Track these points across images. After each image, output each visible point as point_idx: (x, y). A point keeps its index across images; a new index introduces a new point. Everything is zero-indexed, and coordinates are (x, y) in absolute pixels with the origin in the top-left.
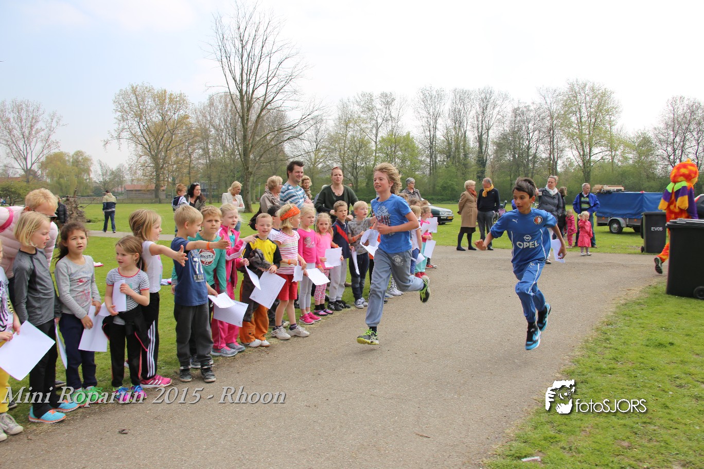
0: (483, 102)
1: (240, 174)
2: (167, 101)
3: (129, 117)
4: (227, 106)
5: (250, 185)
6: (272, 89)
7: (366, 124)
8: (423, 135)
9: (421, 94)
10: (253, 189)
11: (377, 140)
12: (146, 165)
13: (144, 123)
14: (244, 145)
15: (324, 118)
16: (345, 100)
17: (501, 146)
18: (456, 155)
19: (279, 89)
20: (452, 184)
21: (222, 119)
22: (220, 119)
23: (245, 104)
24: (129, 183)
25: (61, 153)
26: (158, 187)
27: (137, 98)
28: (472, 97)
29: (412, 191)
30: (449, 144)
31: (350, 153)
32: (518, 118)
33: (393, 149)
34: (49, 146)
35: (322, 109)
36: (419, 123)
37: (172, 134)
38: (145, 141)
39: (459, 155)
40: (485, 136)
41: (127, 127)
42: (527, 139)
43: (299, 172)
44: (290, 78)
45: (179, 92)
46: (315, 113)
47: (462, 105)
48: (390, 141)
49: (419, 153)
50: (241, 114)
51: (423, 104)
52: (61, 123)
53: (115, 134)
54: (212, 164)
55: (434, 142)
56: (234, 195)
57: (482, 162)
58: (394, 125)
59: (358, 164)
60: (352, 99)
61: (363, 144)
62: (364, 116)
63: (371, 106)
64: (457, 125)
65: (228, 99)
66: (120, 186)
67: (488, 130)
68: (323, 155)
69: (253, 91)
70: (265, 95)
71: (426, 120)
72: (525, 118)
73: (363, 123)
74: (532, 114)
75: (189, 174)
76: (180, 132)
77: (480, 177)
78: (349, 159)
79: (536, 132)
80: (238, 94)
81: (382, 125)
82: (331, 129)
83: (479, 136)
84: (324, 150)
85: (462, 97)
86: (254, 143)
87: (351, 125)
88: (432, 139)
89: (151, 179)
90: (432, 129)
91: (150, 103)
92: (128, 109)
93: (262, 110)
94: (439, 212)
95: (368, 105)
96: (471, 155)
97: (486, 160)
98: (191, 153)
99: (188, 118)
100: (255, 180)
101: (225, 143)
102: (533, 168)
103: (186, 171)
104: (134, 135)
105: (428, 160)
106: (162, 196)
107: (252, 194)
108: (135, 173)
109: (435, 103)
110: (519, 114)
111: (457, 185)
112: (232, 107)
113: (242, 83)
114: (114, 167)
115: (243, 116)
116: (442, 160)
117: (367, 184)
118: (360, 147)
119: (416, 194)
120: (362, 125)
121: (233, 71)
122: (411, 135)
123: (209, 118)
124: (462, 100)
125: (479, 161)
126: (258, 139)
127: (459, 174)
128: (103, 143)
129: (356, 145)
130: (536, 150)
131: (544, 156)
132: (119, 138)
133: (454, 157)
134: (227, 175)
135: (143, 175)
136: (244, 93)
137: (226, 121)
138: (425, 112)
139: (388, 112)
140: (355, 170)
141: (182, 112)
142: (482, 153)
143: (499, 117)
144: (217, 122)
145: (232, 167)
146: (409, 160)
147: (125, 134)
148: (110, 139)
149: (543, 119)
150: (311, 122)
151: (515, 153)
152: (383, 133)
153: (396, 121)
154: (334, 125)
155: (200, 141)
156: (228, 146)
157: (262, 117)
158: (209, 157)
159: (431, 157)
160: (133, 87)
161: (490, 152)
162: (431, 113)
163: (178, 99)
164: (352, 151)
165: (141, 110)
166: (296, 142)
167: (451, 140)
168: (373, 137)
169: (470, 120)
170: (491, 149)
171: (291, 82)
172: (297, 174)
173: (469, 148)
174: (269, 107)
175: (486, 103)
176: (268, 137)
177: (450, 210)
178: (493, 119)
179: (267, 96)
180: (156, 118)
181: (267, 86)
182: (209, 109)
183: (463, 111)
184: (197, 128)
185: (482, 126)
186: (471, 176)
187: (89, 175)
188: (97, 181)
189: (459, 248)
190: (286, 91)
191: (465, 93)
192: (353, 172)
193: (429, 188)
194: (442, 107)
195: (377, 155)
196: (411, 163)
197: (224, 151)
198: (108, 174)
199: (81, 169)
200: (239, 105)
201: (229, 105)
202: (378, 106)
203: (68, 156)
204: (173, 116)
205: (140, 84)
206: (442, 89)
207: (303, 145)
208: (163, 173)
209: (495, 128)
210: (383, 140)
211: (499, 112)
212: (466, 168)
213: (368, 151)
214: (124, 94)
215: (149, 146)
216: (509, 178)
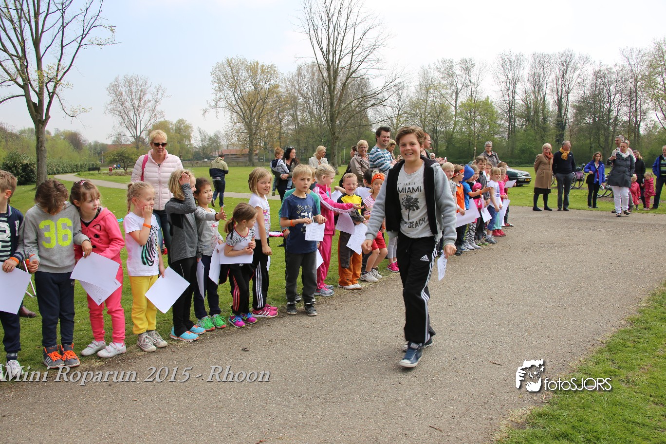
0: (563, 65)
1: (326, 138)
2: (259, 72)
3: (225, 87)
4: (314, 75)
5: (336, 149)
6: (357, 59)
7: (446, 89)
8: (502, 99)
9: (501, 59)
10: (339, 153)
11: (457, 105)
12: (241, 131)
13: (239, 93)
14: (330, 111)
15: (405, 85)
16: (427, 67)
17: (581, 110)
18: (534, 120)
19: (363, 58)
20: (531, 147)
21: (310, 88)
22: (307, 88)
23: (332, 73)
24: (225, 148)
25: (166, 122)
26: (251, 151)
27: (232, 71)
28: (552, 61)
29: (490, 154)
30: (528, 108)
31: (430, 119)
32: (600, 81)
33: (472, 114)
34: (155, 115)
35: (404, 76)
36: (498, 88)
37: (264, 103)
38: (239, 109)
39: (538, 118)
40: (564, 100)
41: (223, 97)
42: (608, 102)
43: (385, 137)
44: (374, 47)
45: (269, 64)
46: (398, 81)
47: (541, 69)
48: (469, 106)
49: (498, 118)
50: (328, 83)
51: (503, 69)
52: (165, 94)
53: (213, 104)
54: (300, 130)
55: (513, 107)
56: (319, 158)
57: (561, 125)
58: (473, 90)
59: (438, 128)
60: (432, 66)
61: (443, 109)
62: (445, 82)
63: (451, 72)
64: (536, 89)
65: (315, 69)
66: (217, 151)
67: (568, 93)
68: (405, 120)
69: (339, 61)
70: (351, 64)
71: (505, 84)
72: (607, 81)
73: (443, 88)
74: (614, 76)
75: (280, 139)
76: (270, 101)
77: (559, 140)
78: (429, 123)
79: (618, 95)
80: (325, 63)
81: (462, 91)
82: (412, 95)
83: (558, 100)
84: (406, 115)
85: (541, 61)
86: (341, 109)
87: (431, 91)
88: (511, 104)
89: (245, 144)
90: (511, 93)
91: (243, 74)
92: (224, 81)
93: (347, 79)
94: (517, 174)
95: (448, 72)
96: (550, 119)
97: (565, 124)
98: (281, 119)
99: (278, 87)
100: (340, 144)
101: (312, 110)
102: (614, 131)
103: (276, 136)
104: (230, 104)
105: (507, 124)
106: (255, 159)
107: (338, 157)
108: (231, 138)
109: (514, 68)
110: (601, 77)
111: (535, 149)
112: (319, 76)
113: (329, 54)
114: (211, 133)
115: (330, 84)
116: (521, 124)
117: (447, 147)
118: (441, 112)
119: (494, 157)
120: (442, 91)
121: (321, 43)
122: (490, 100)
123: (297, 88)
124: (542, 65)
125: (558, 124)
126: (343, 105)
127: (538, 137)
128: (202, 112)
129: (436, 111)
130: (618, 113)
131: (626, 118)
132: (216, 106)
133: (533, 121)
134: (314, 140)
135: (238, 141)
136: (330, 64)
137: (313, 90)
138: (504, 77)
139: (468, 77)
140: (435, 134)
141: (272, 82)
142: (561, 117)
143: (579, 80)
144: (305, 90)
145: (319, 133)
146: (488, 124)
147: (222, 104)
148: (208, 108)
149: (625, 81)
150: (393, 89)
151: (595, 116)
152: (463, 98)
153: (475, 86)
154: (415, 91)
155: (290, 109)
156: (315, 112)
157: (347, 85)
158: (298, 123)
159: (510, 121)
160: (228, 60)
161: (569, 116)
162: (511, 78)
163: (269, 70)
164: (432, 116)
165: (235, 81)
166: (379, 108)
167: (530, 104)
168: (453, 102)
169: (549, 84)
170: (570, 113)
171: (374, 52)
172: (384, 139)
173: (548, 112)
174: (353, 75)
175: (566, 66)
176: (353, 104)
177: (527, 173)
178: (574, 82)
179: (352, 66)
180: (249, 87)
181: (352, 56)
182: (297, 78)
183: (542, 76)
184: (287, 97)
185: (562, 90)
186: (549, 140)
187: (190, 141)
188: (197, 147)
189: (535, 209)
190: (370, 60)
191: (545, 57)
192: (433, 136)
193: (508, 151)
194: (521, 72)
195: (457, 119)
196: (490, 127)
197: (311, 117)
198: (207, 140)
199: (182, 135)
200: (325, 74)
201: (316, 74)
202: (458, 72)
203: (171, 124)
204: (265, 86)
205: (235, 57)
206: (522, 54)
207: (386, 110)
208: (256, 139)
209: (575, 91)
210: (463, 105)
211: (579, 75)
212: (545, 131)
213: (447, 116)
214: (220, 67)
215: (243, 114)
216: (588, 141)
